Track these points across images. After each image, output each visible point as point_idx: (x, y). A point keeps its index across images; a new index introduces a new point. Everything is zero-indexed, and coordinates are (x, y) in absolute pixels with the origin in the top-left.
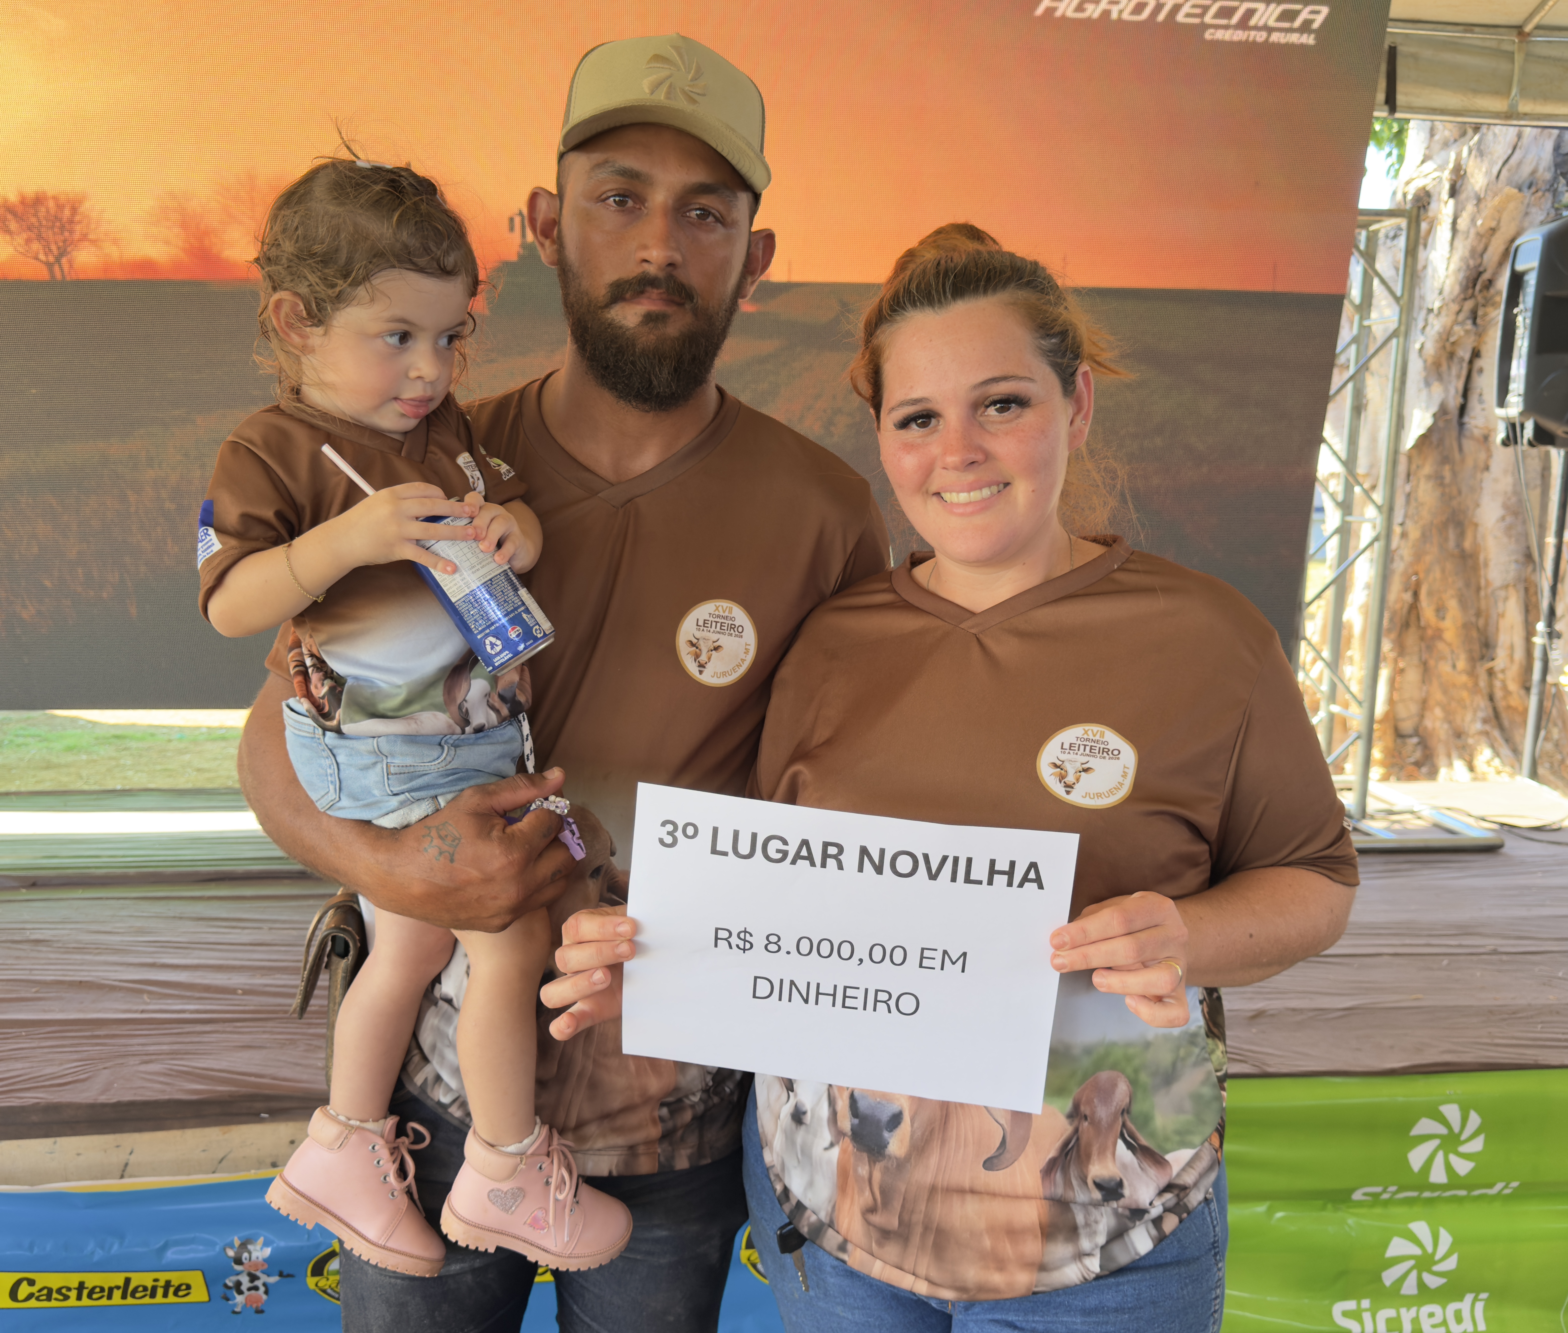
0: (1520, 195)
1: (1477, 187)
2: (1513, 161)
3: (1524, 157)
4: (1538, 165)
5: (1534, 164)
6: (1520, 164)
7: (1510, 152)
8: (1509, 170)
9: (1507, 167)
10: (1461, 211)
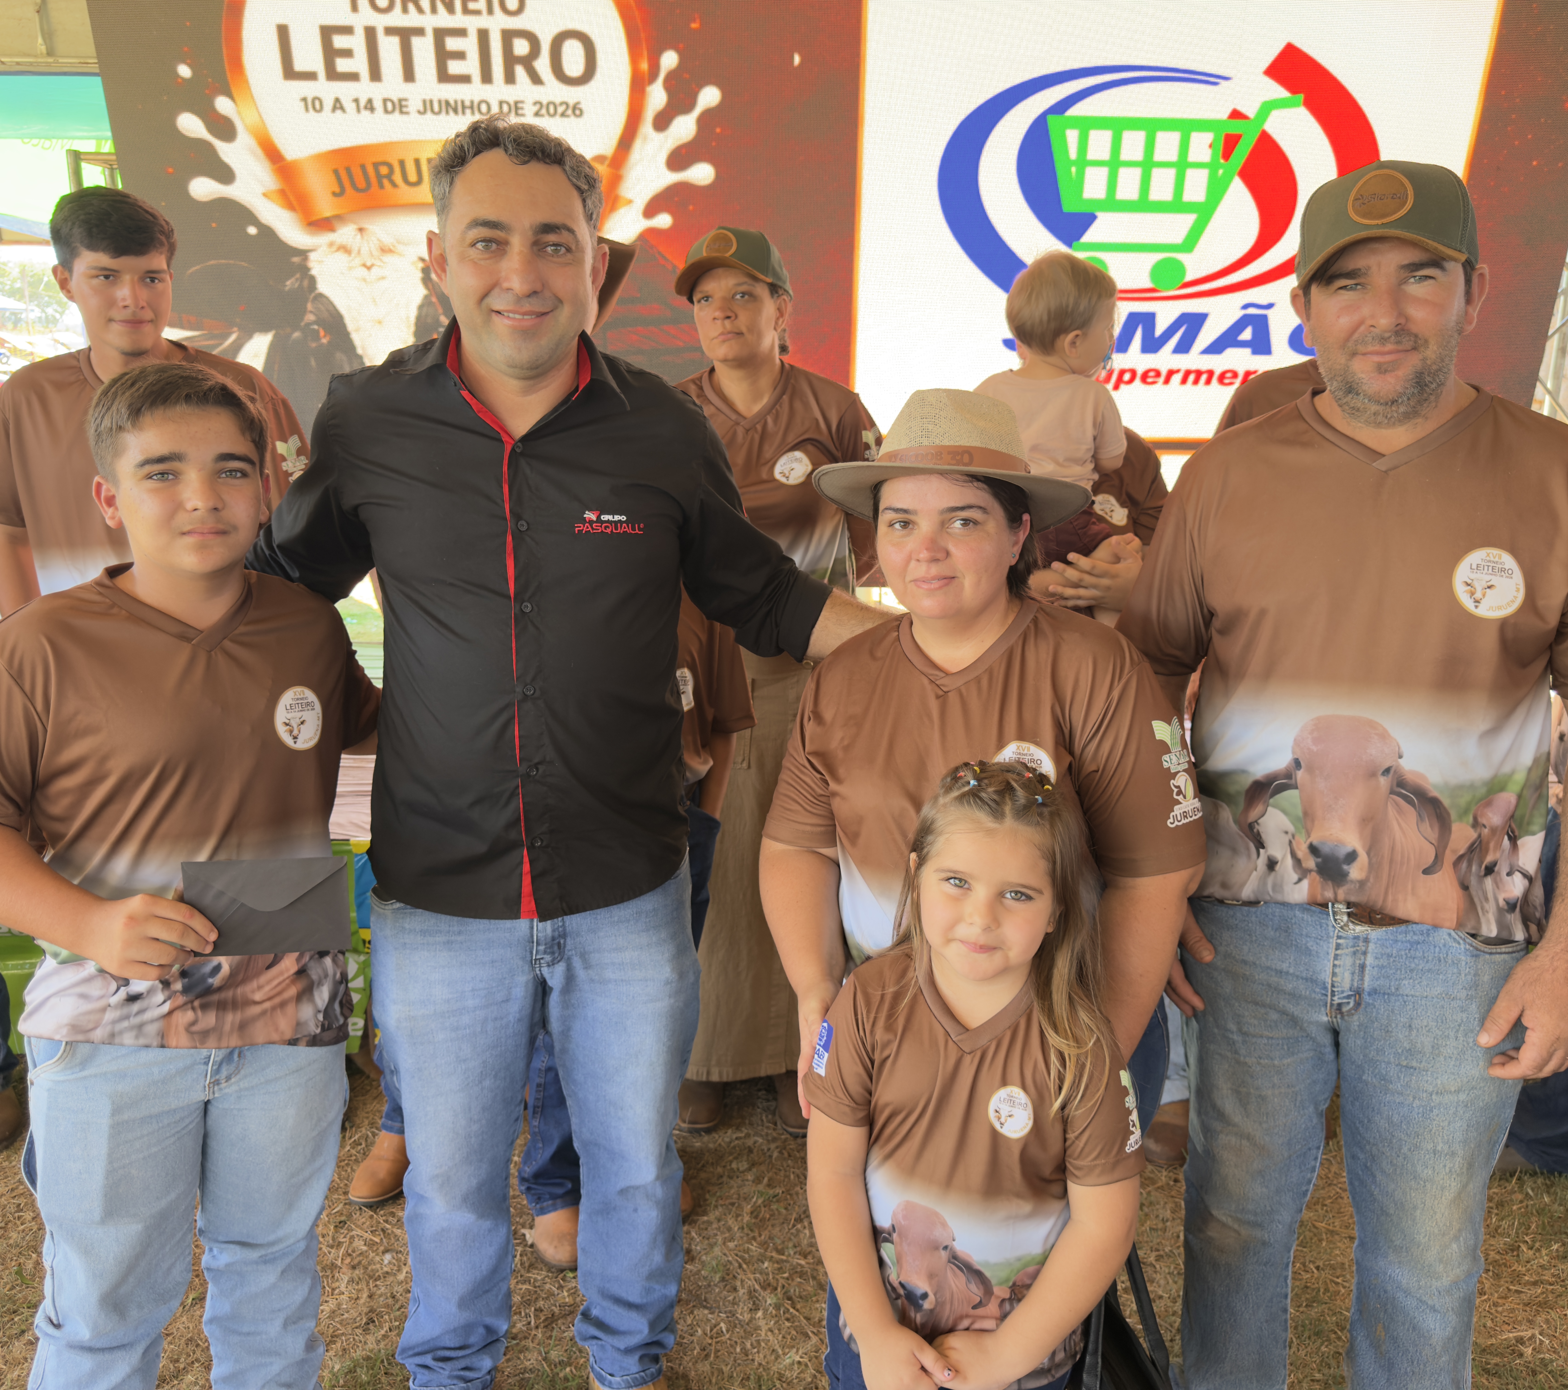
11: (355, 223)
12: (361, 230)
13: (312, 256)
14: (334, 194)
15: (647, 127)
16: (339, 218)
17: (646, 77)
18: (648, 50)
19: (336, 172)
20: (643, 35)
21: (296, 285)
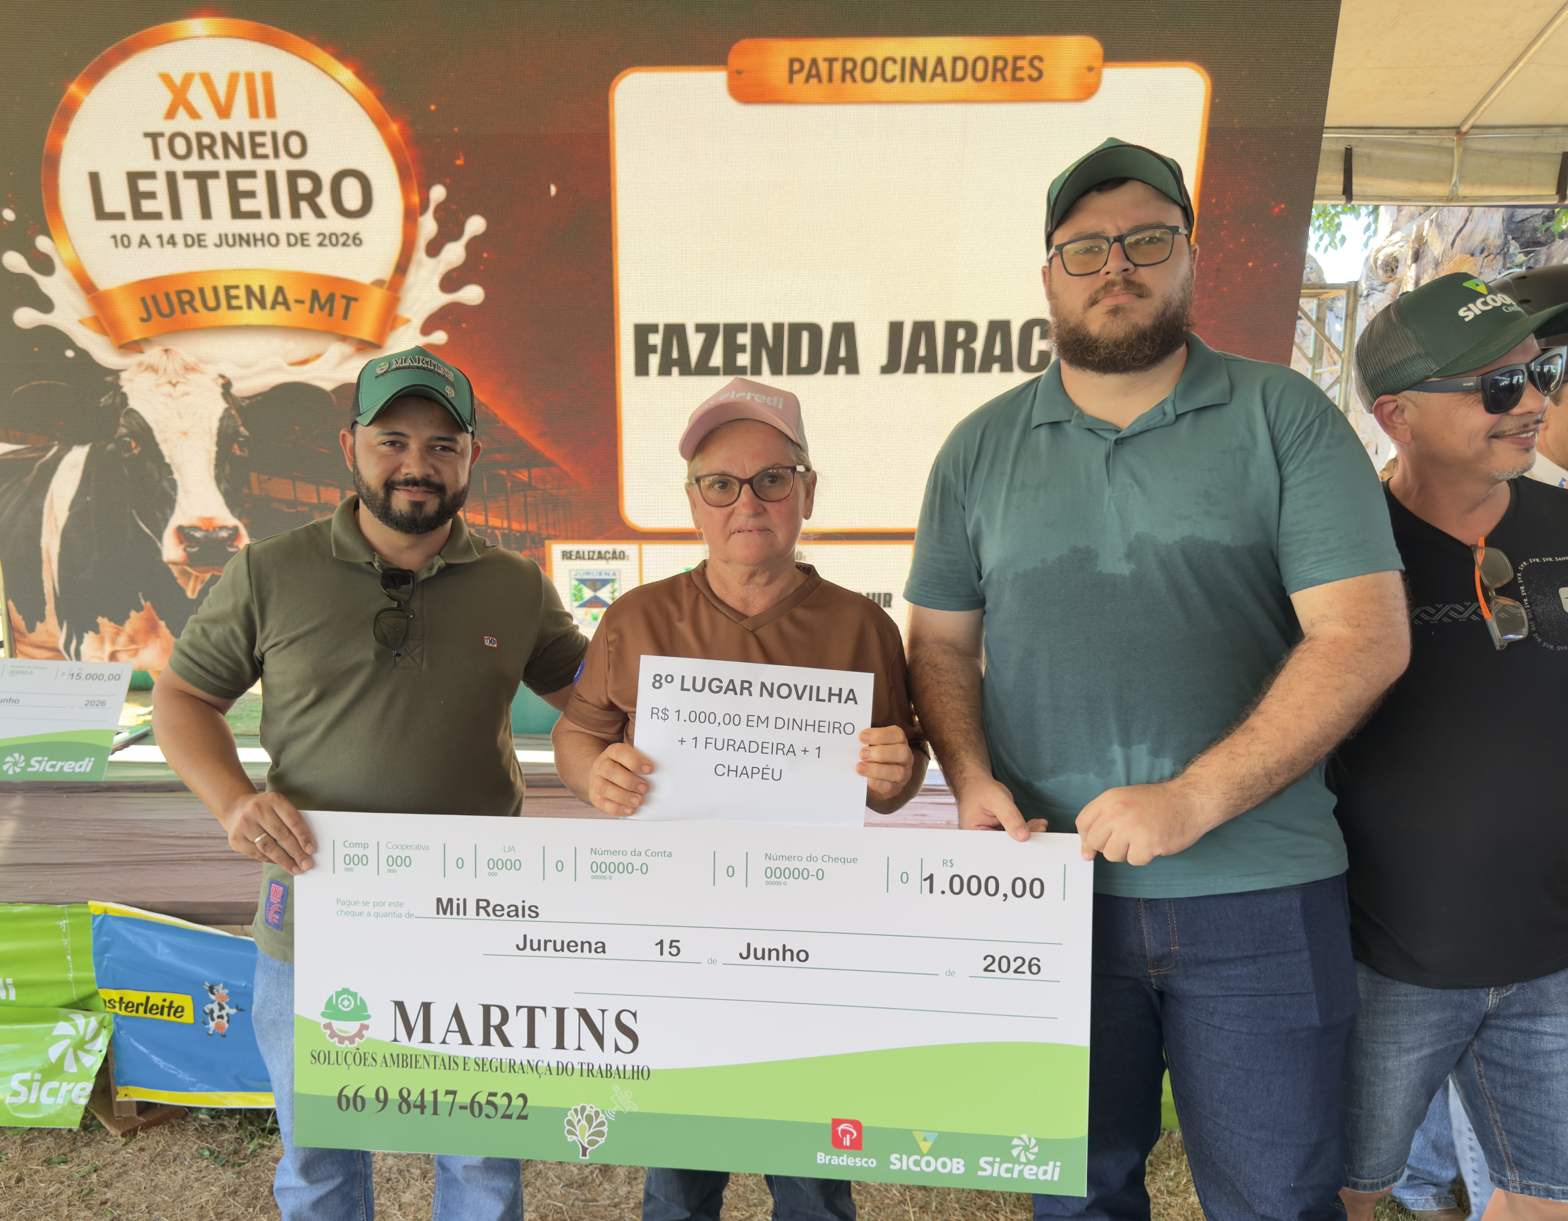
0: (1471, 259)
1: (1436, 254)
2: (1464, 231)
3: (1475, 228)
4: (1488, 233)
5: (1484, 233)
6: (1471, 233)
7: (1462, 224)
8: (1462, 239)
9: (1460, 236)
10: (1423, 274)
11: (160, 345)
12: (166, 351)
13: (124, 375)
14: (142, 320)
15: (420, 253)
16: (146, 340)
17: (418, 209)
18: (419, 186)
19: (143, 300)
20: (413, 172)
21: (110, 401)
